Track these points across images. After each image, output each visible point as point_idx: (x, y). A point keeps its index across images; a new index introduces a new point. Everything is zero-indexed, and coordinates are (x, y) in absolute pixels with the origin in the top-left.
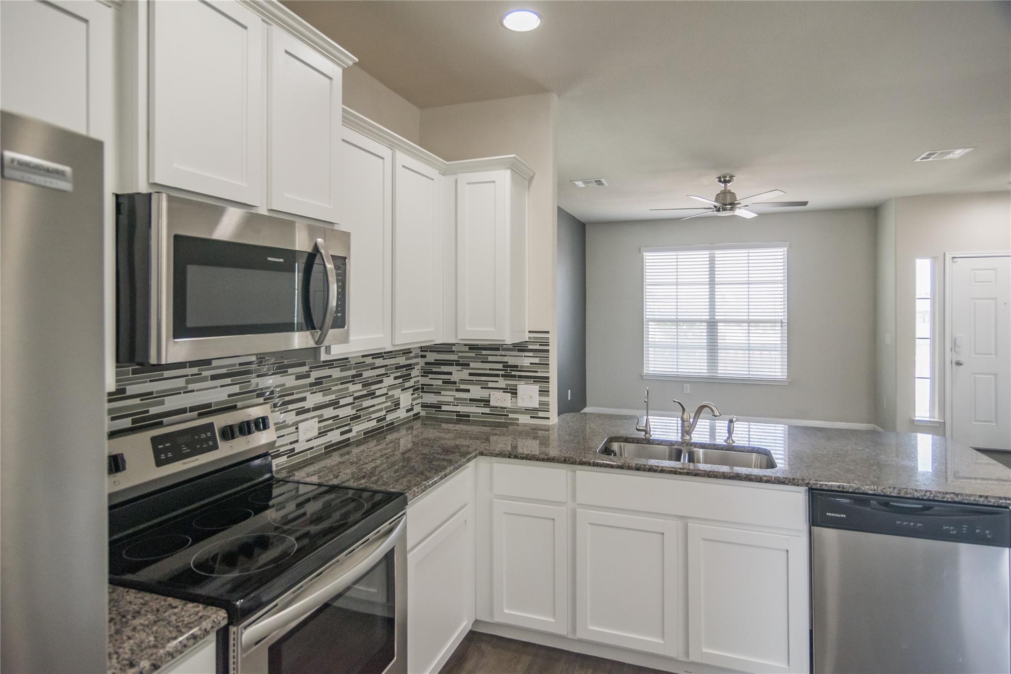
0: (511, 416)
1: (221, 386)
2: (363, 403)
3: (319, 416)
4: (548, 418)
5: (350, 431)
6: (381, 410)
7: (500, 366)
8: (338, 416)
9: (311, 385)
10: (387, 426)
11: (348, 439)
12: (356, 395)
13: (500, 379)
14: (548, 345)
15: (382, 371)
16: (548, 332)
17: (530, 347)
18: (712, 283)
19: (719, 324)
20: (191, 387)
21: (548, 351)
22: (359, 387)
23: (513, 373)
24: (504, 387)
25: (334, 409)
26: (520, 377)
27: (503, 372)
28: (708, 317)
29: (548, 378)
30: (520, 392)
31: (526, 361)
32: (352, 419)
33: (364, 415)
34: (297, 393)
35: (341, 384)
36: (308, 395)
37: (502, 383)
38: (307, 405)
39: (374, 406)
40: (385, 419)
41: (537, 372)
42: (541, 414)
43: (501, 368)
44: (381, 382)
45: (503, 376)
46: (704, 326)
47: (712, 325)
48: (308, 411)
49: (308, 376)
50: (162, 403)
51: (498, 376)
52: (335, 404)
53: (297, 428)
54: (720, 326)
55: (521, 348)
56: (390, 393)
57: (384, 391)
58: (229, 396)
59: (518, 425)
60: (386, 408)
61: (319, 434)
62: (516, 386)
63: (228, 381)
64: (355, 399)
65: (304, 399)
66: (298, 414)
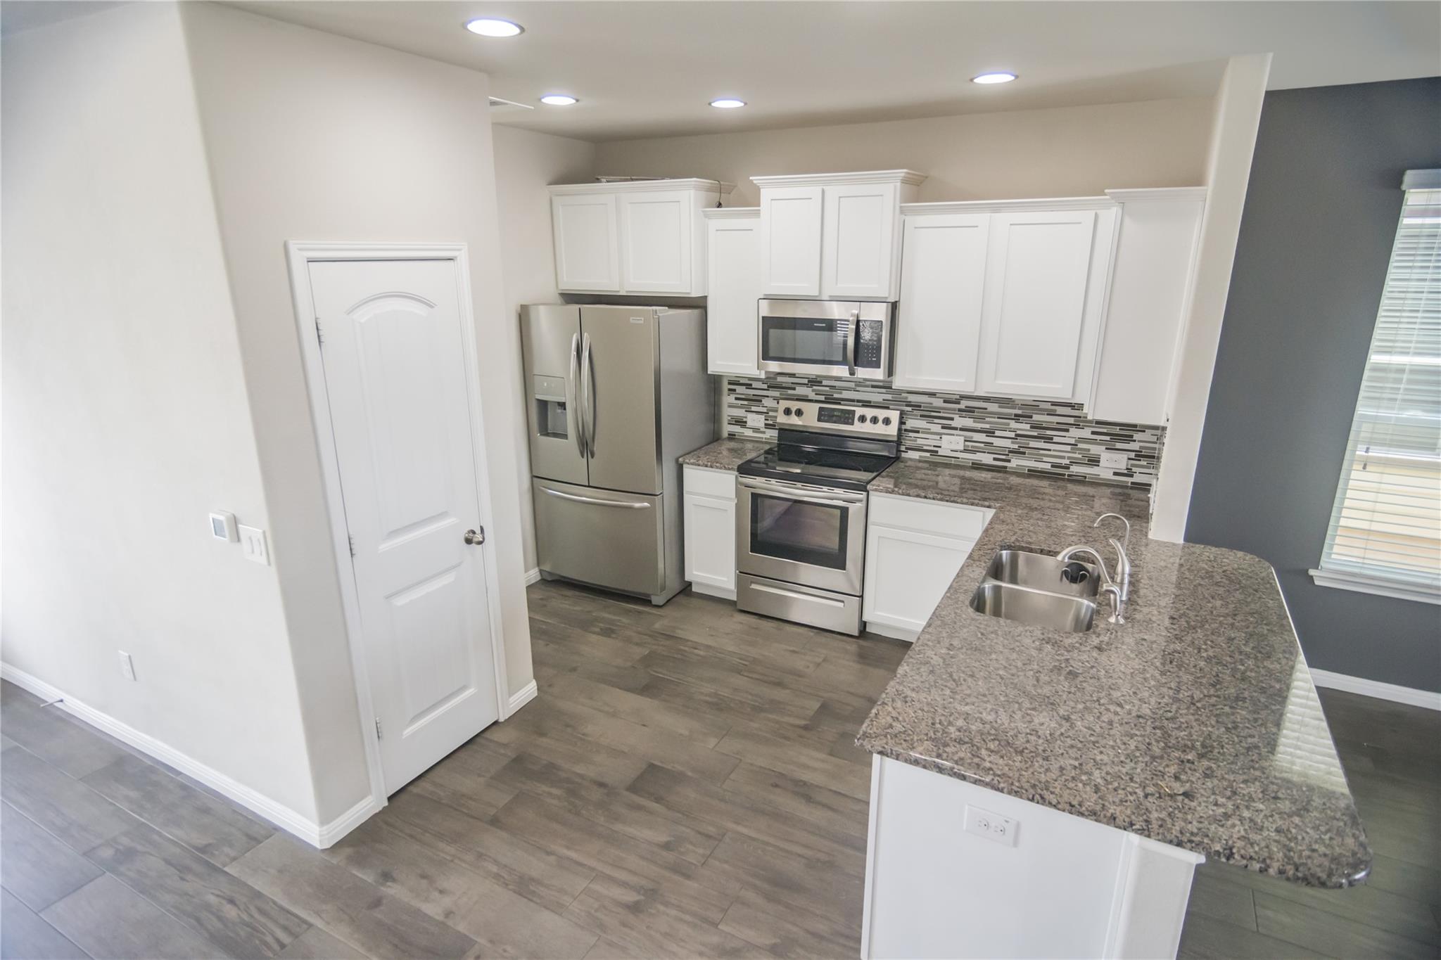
1: (878, 393)
2: (1031, 442)
3: (965, 437)
5: (1009, 461)
6: (1063, 458)
8: (992, 444)
9: (960, 410)
10: (1069, 476)
11: (1006, 467)
12: (1019, 432)
15: (1071, 420)
20: (858, 389)
22: (1028, 427)
25: (987, 436)
32: (1010, 452)
33: (1029, 454)
34: (943, 413)
35: (998, 418)
36: (956, 417)
38: (953, 424)
39: (1050, 450)
40: (1068, 468)
44: (1067, 430)
48: (955, 429)
49: (959, 403)
50: (841, 393)
52: (990, 433)
53: (941, 438)
56: (1080, 446)
57: (1073, 441)
58: (884, 400)
60: (1069, 458)
61: (965, 450)
63: (884, 390)
64: (1017, 435)
65: (952, 419)
66: (943, 428)
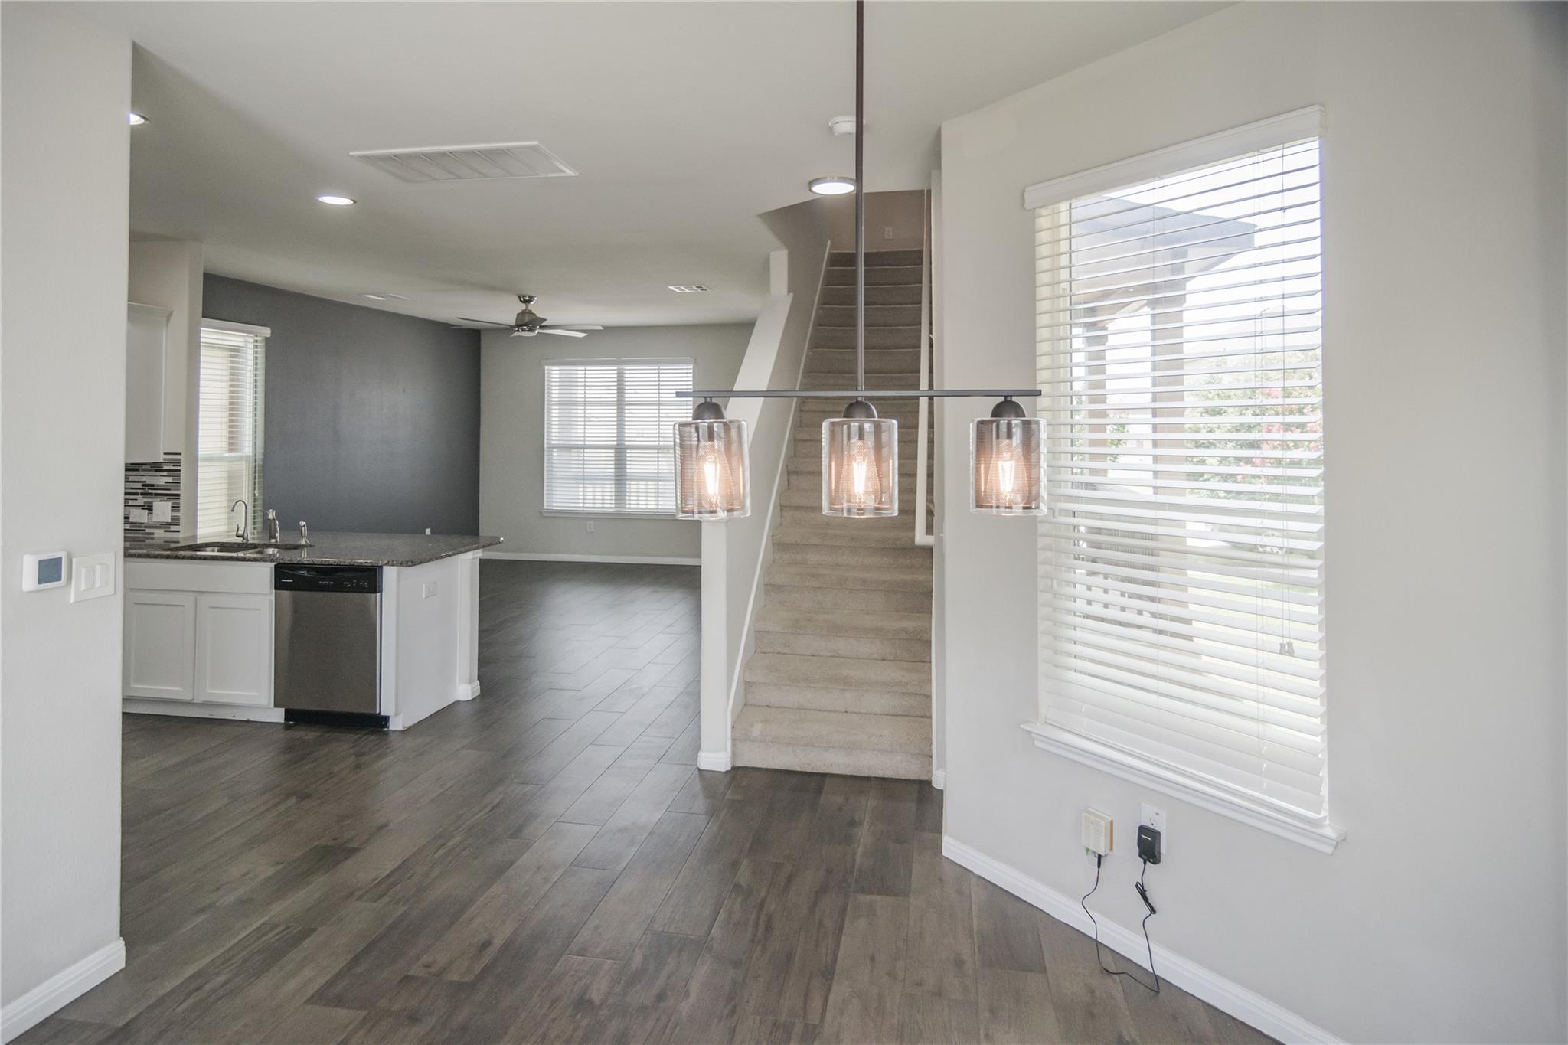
0: (148, 530)
4: (178, 531)
7: (139, 485)
13: (139, 497)
14: (180, 466)
16: (180, 454)
17: (165, 468)
18: (621, 403)
19: (628, 451)
21: (179, 471)
23: (150, 491)
24: (142, 504)
26: (156, 494)
27: (142, 491)
28: (615, 443)
29: (179, 495)
30: (154, 508)
31: (161, 480)
37: (141, 500)
41: (169, 490)
42: (173, 528)
43: (141, 487)
45: (142, 494)
46: (611, 453)
47: (620, 451)
51: (137, 494)
54: (629, 453)
55: (156, 467)
59: (153, 538)
62: (152, 503)
